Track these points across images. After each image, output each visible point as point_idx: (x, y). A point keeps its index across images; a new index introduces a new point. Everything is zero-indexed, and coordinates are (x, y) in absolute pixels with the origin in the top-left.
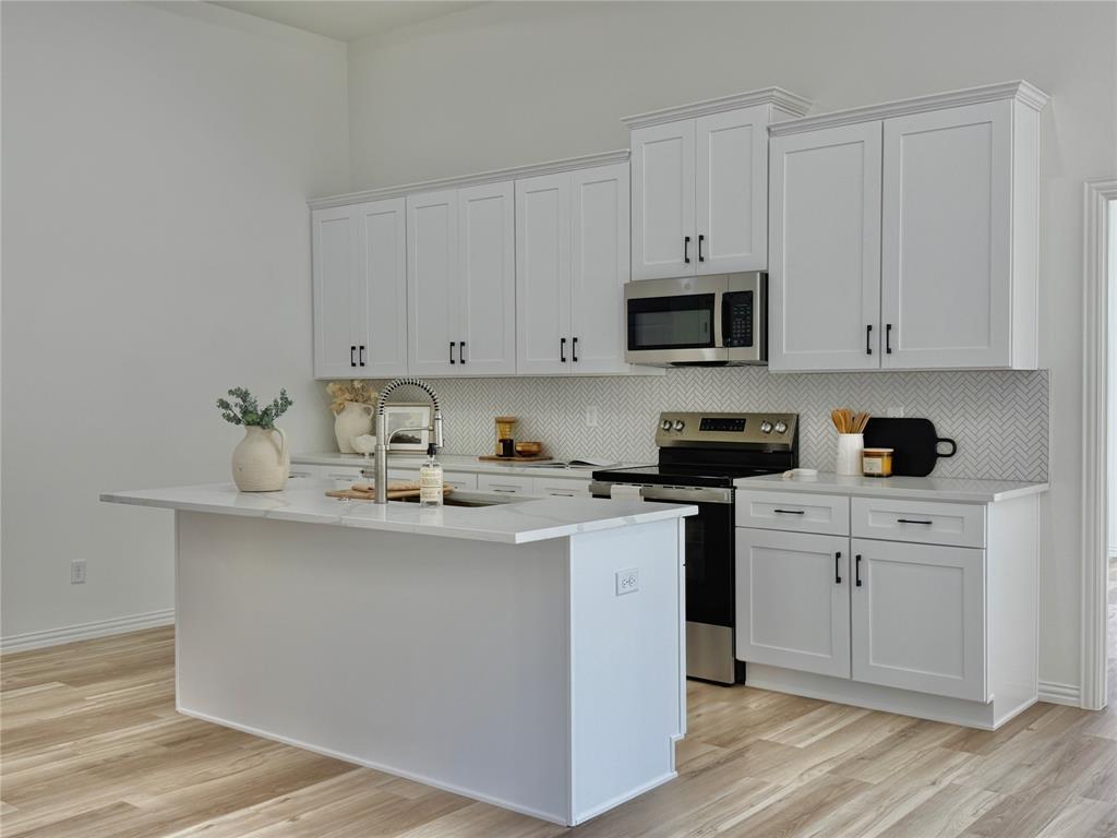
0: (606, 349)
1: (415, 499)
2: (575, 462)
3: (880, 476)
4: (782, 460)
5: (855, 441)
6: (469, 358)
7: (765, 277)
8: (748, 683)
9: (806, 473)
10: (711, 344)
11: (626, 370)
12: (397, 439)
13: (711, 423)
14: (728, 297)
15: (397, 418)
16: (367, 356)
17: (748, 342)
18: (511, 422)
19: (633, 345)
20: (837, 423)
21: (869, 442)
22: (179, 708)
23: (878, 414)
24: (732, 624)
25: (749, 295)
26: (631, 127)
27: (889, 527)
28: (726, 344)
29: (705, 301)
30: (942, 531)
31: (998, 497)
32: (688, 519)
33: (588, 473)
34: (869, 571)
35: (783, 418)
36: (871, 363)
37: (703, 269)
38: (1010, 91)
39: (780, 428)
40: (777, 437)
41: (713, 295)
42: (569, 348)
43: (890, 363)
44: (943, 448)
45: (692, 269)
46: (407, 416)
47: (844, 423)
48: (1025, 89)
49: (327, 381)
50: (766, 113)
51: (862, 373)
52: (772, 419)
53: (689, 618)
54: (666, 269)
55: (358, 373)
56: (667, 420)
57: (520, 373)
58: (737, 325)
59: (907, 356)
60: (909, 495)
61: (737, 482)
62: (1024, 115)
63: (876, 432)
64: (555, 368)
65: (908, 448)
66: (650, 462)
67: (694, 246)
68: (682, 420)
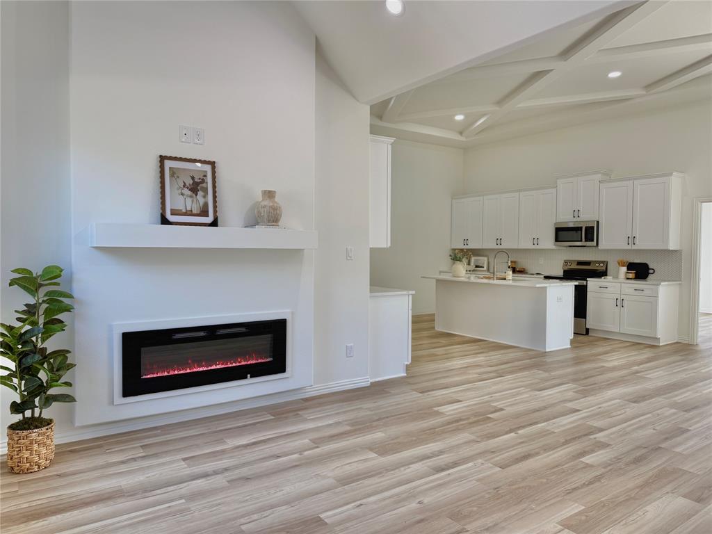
0: (548, 242)
1: (505, 279)
2: (538, 274)
3: (631, 279)
4: (601, 274)
5: (624, 269)
6: (502, 243)
7: (598, 222)
8: (590, 334)
9: (609, 278)
10: (581, 241)
11: (554, 247)
12: (477, 267)
13: (580, 263)
14: (586, 228)
15: (476, 261)
16: (469, 242)
17: (593, 241)
18: (515, 262)
19: (557, 240)
20: (619, 264)
21: (628, 269)
22: (436, 329)
23: (632, 261)
24: (585, 318)
25: (593, 227)
26: (557, 179)
27: (632, 292)
28: (586, 241)
29: (579, 229)
30: (647, 292)
31: (662, 283)
32: (576, 286)
33: (543, 277)
34: (625, 303)
35: (603, 262)
36: (629, 247)
37: (579, 219)
38: (671, 174)
39: (602, 265)
40: (601, 268)
41: (582, 227)
42: (536, 241)
43: (635, 247)
44: (651, 271)
45: (575, 220)
46: (479, 260)
47: (621, 264)
48: (675, 173)
49: (456, 249)
50: (599, 177)
51: (627, 250)
52: (599, 262)
53: (575, 317)
54: (568, 219)
55: (466, 247)
56: (566, 262)
57: (520, 247)
58: (589, 236)
59: (640, 245)
60: (639, 284)
61: (588, 279)
62: (675, 181)
63: (631, 267)
64: (531, 246)
65: (640, 271)
66: (561, 273)
67: (576, 213)
68: (571, 262)
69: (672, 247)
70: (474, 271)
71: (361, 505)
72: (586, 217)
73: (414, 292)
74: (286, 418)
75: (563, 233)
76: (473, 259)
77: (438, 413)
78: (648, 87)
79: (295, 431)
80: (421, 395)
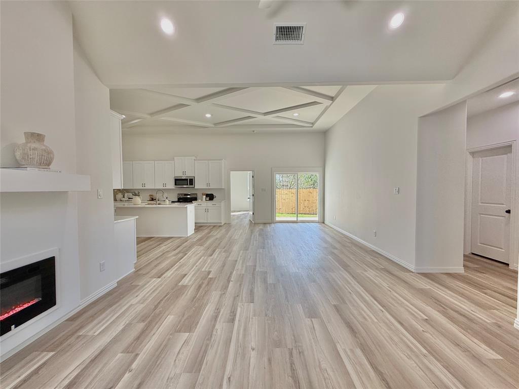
0: (171, 185)
3: (208, 200)
4: (194, 200)
5: (205, 196)
6: (146, 186)
7: (194, 177)
10: (187, 185)
11: (174, 188)
12: (129, 198)
13: (185, 195)
14: (189, 179)
17: (192, 185)
19: (176, 185)
20: (203, 195)
23: (207, 193)
25: (192, 179)
26: (174, 157)
27: (211, 205)
28: (190, 185)
30: (217, 205)
31: (222, 202)
34: (209, 210)
35: (196, 194)
37: (186, 175)
38: (222, 160)
40: (195, 196)
41: (187, 179)
42: (164, 185)
43: (209, 187)
44: (214, 197)
45: (184, 175)
50: (194, 158)
51: (206, 189)
52: (194, 194)
54: (180, 175)
56: (178, 194)
57: (156, 188)
58: (191, 183)
59: (211, 187)
60: (211, 202)
63: (207, 195)
64: (162, 187)
65: (211, 197)
66: (177, 200)
67: (184, 173)
68: (181, 194)
69: (223, 188)
70: (127, 201)
71: (229, 378)
72: (189, 174)
73: (137, 217)
74: (70, 346)
75: (178, 181)
76: (126, 195)
77: (184, 287)
78: (215, 124)
79: (96, 353)
80: (160, 279)
